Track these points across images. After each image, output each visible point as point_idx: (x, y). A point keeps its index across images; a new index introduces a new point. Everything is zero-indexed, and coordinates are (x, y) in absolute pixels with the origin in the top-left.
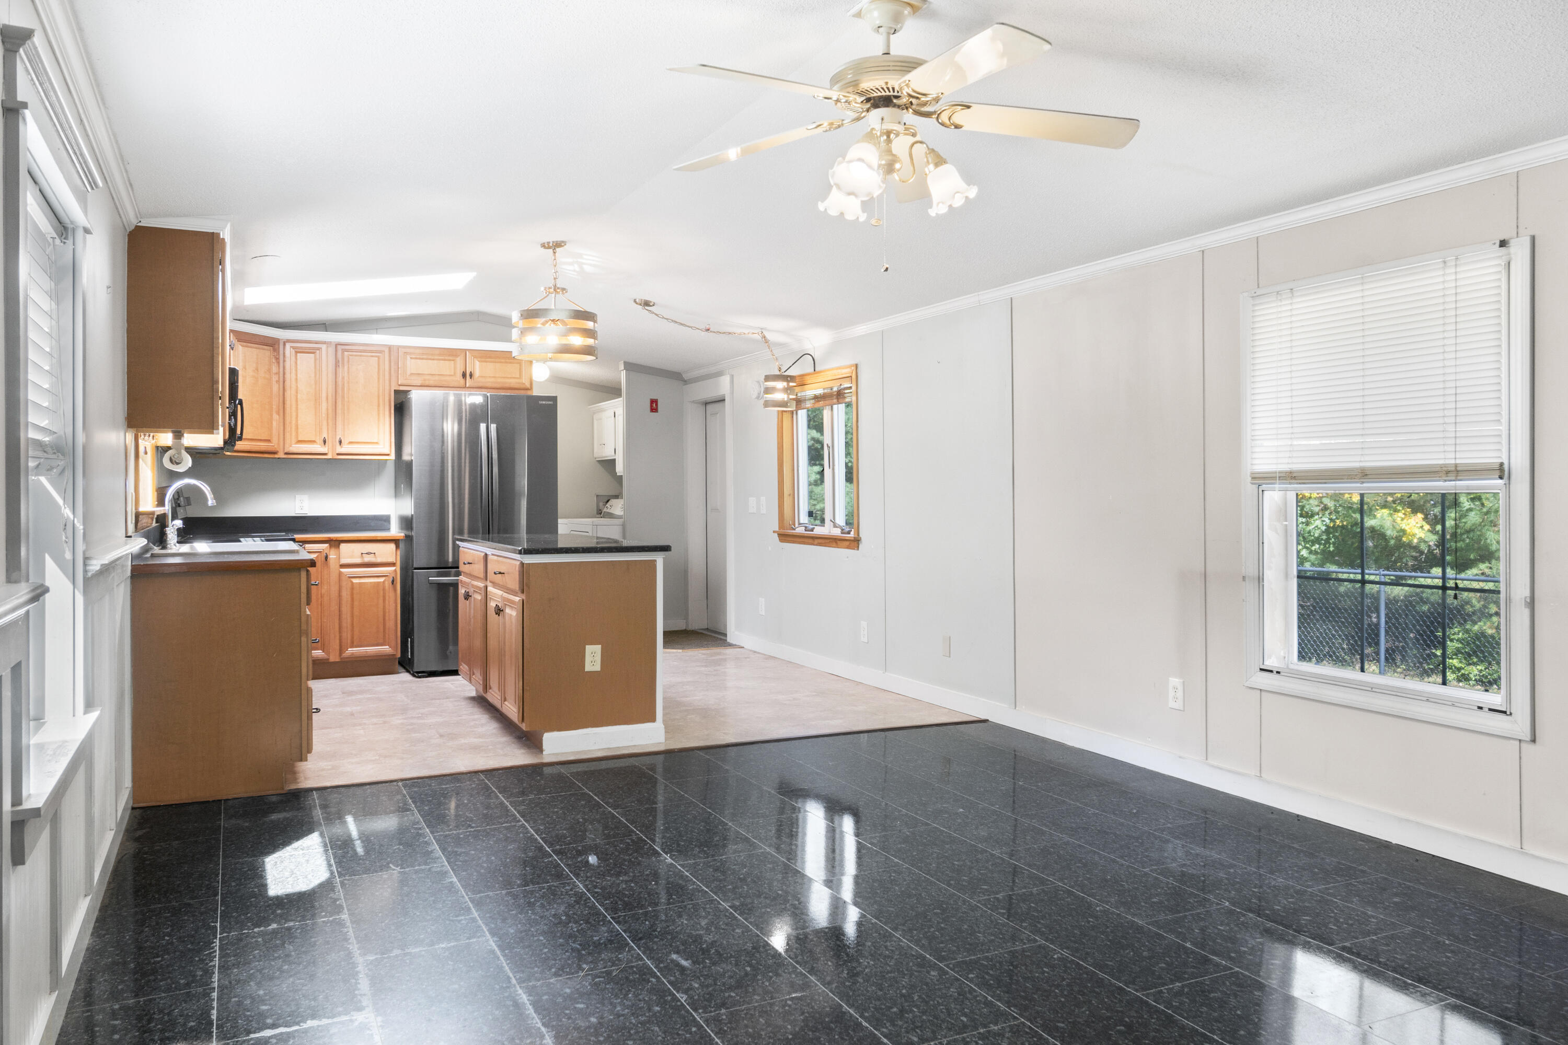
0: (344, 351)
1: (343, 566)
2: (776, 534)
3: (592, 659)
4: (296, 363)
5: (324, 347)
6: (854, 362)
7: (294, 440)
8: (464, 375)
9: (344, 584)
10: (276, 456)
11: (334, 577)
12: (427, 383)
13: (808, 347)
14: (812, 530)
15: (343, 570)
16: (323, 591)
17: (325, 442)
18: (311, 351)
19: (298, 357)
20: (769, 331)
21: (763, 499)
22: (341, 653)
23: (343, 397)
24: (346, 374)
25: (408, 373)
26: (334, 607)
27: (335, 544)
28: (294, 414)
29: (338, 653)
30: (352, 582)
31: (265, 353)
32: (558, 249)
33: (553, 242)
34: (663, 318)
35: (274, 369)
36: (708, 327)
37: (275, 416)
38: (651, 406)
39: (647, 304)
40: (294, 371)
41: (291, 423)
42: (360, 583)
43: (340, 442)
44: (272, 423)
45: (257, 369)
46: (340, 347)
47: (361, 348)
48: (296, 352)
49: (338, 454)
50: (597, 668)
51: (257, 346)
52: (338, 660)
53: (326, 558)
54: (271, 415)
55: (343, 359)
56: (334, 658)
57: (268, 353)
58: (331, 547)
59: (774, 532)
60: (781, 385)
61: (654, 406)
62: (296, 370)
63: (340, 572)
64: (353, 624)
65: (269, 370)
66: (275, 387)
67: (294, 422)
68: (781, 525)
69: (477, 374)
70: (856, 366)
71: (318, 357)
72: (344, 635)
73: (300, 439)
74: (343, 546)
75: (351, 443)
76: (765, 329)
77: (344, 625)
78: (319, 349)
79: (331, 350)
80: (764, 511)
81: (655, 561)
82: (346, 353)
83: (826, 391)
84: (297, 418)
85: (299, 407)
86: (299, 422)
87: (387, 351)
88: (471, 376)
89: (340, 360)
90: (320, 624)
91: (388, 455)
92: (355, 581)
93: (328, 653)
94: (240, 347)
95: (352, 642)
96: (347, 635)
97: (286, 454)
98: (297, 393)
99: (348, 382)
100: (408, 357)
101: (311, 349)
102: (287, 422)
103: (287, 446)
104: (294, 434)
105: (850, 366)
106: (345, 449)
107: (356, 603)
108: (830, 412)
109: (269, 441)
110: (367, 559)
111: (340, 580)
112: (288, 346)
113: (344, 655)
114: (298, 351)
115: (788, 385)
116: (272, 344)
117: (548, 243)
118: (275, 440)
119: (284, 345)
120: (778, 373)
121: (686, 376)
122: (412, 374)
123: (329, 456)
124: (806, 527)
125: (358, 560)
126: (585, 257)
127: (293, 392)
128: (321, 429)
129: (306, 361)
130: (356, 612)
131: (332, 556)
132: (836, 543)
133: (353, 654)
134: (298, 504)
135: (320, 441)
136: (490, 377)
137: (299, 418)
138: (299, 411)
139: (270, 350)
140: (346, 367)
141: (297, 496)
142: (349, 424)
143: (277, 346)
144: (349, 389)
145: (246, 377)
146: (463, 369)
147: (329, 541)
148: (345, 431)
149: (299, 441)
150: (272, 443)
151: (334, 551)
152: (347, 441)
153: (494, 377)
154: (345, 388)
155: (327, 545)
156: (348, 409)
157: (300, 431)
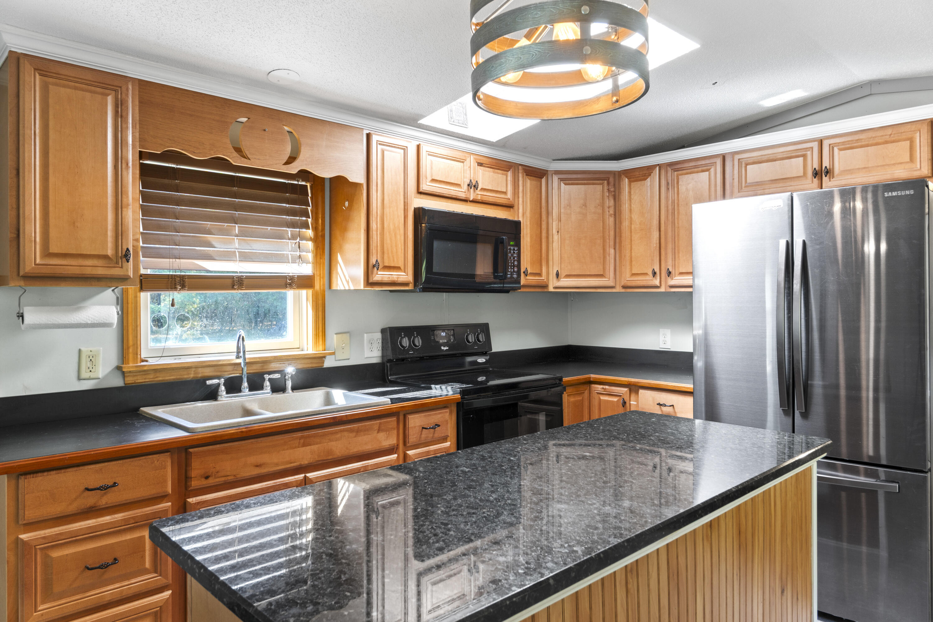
0: (673, 171)
4: (630, 192)
5: (656, 171)
7: (628, 274)
8: (817, 173)
10: (613, 290)
17: (654, 274)
18: (644, 178)
19: (632, 187)
23: (673, 222)
24: (676, 195)
27: (634, 388)
28: (628, 246)
31: (596, 189)
35: (609, 202)
40: (628, 202)
41: (625, 256)
43: (670, 273)
44: (605, 257)
45: (585, 205)
46: (671, 168)
47: (691, 165)
48: (631, 182)
49: (670, 287)
51: (585, 182)
53: (625, 403)
54: (605, 250)
55: (673, 180)
57: (599, 188)
58: (630, 391)
62: (630, 201)
65: (602, 205)
66: (610, 220)
69: (836, 168)
71: (650, 182)
73: (633, 272)
74: (641, 391)
75: (681, 273)
78: (651, 174)
79: (664, 172)
82: (676, 172)
84: (631, 250)
85: (632, 237)
86: (633, 254)
88: (827, 172)
89: (670, 182)
97: (624, 287)
98: (631, 224)
99: (678, 205)
100: (744, 164)
101: (642, 176)
102: (623, 255)
103: (623, 279)
104: (629, 267)
109: (602, 276)
110: (666, 411)
112: (623, 176)
116: (609, 178)
118: (611, 274)
119: (621, 176)
122: (748, 184)
127: (627, 223)
128: (653, 261)
129: (639, 188)
131: (633, 403)
134: (661, 338)
135: (650, 273)
136: (859, 169)
137: (633, 250)
138: (633, 243)
139: (602, 184)
140: (676, 189)
141: (661, 330)
142: (679, 253)
143: (611, 180)
144: (678, 213)
145: (571, 214)
146: (816, 166)
147: (629, 386)
148: (675, 260)
149: (634, 275)
150: (605, 277)
151: (633, 397)
152: (677, 273)
153: (864, 168)
154: (676, 213)
155: (625, 390)
156: (678, 235)
157: (633, 263)
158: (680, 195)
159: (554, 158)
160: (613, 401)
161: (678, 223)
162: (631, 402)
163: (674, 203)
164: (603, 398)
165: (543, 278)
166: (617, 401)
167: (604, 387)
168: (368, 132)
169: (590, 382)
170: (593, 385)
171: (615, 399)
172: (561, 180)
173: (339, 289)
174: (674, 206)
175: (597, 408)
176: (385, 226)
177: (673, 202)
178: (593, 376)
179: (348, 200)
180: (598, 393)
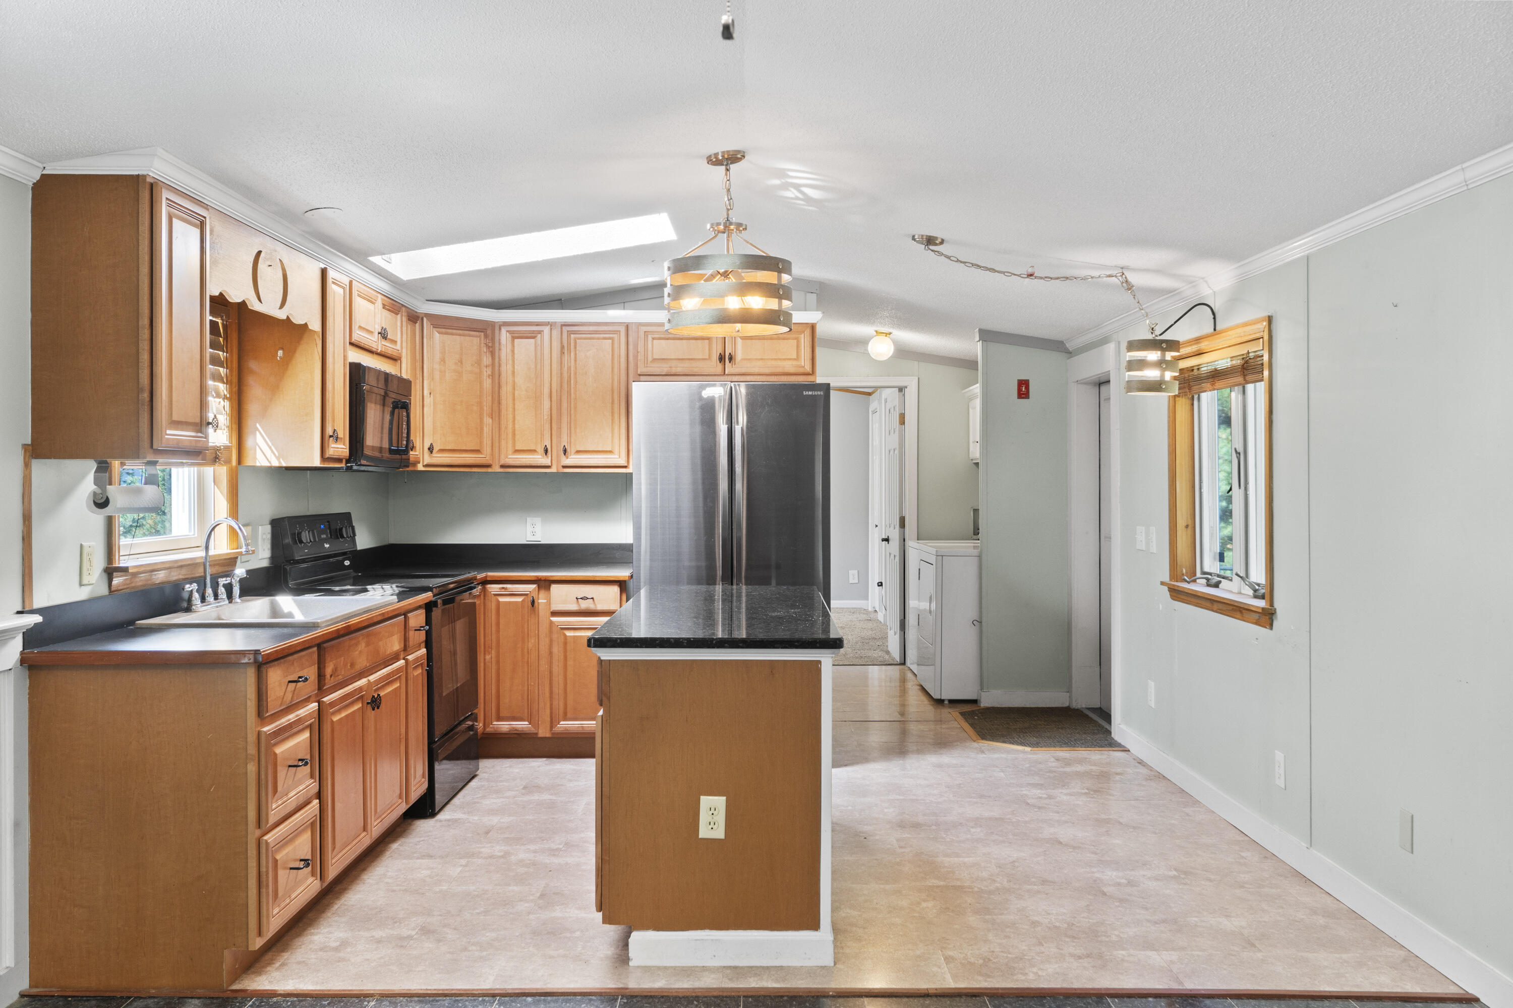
0: (570, 333)
1: (555, 614)
2: (1166, 588)
3: (710, 819)
4: (513, 351)
5: (546, 330)
6: (1266, 314)
7: (510, 450)
8: (722, 358)
9: (555, 636)
10: (490, 470)
11: (544, 628)
12: (674, 371)
13: (1206, 292)
14: (1217, 585)
15: (554, 619)
16: (530, 645)
17: (546, 451)
18: (532, 336)
19: (515, 345)
20: (1134, 270)
21: (1153, 529)
22: (552, 726)
23: (569, 393)
24: (573, 361)
25: (650, 359)
26: (544, 666)
27: (545, 584)
28: (511, 416)
29: (548, 728)
30: (565, 635)
31: (473, 342)
32: (733, 167)
33: (723, 152)
34: (958, 261)
35: (486, 360)
36: (1030, 271)
37: (488, 421)
38: (1019, 390)
39: (930, 241)
40: (510, 362)
41: (506, 428)
42: (574, 636)
43: (565, 451)
44: (482, 429)
45: (461, 362)
46: (565, 329)
47: (592, 328)
48: (513, 338)
49: (564, 467)
50: (719, 833)
51: (461, 332)
52: (548, 735)
53: (533, 602)
54: (481, 419)
55: (569, 344)
56: (543, 732)
57: (476, 341)
58: (539, 588)
59: (1162, 583)
60: (1153, 356)
61: (1023, 389)
62: (513, 361)
63: (551, 622)
64: (565, 690)
65: (479, 362)
66: (487, 383)
67: (510, 426)
68: (1175, 574)
69: (739, 356)
70: (1270, 319)
71: (539, 342)
72: (555, 703)
73: (517, 448)
74: (554, 587)
75: (578, 452)
76: (1127, 268)
77: (555, 690)
78: (540, 332)
79: (556, 333)
80: (1154, 549)
81: (820, 662)
82: (572, 336)
83: (1234, 362)
84: (514, 421)
85: (516, 406)
86: (517, 426)
87: (623, 330)
88: (731, 359)
89: (566, 345)
90: (526, 688)
91: (625, 467)
92: (569, 634)
93: (537, 726)
94: (437, 335)
95: (565, 714)
96: (559, 704)
97: (502, 466)
98: (514, 389)
99: (575, 374)
100: (650, 337)
101: (530, 333)
102: (503, 427)
103: (502, 457)
104: (510, 442)
105: (1262, 320)
106: (573, 459)
107: (570, 663)
108: (1240, 397)
109: (478, 451)
110: (585, 605)
111: (551, 631)
112: (504, 330)
113: (555, 730)
114: (515, 336)
115: (1163, 355)
116: (486, 330)
117: (716, 155)
118: (487, 450)
119: (500, 329)
120: (1150, 337)
121: (1070, 346)
122: (654, 360)
123: (554, 470)
124: (1208, 580)
125: (573, 607)
126: (791, 174)
127: (510, 388)
128: (542, 435)
129: (524, 347)
130: (570, 675)
131: (541, 601)
132: (1241, 612)
133: (566, 729)
134: (529, 528)
135: (541, 451)
136: (756, 359)
137: (516, 422)
138: (516, 413)
139: (480, 336)
140: (572, 354)
141: (528, 519)
142: (575, 428)
143: (489, 332)
144: (576, 382)
145: (445, 371)
146: (720, 351)
147: (536, 581)
148: (570, 437)
149: (517, 451)
150: (482, 453)
151: (542, 594)
152: (573, 450)
153: (762, 359)
154: (572, 382)
155: (534, 586)
156: (575, 408)
157: (517, 437)
158: (578, 362)
159: (428, 299)
160: (517, 602)
161: (575, 394)
162: (539, 601)
163: (570, 370)
164: (501, 599)
165: (417, 453)
166: (523, 601)
167: (505, 586)
168: (323, 266)
169: (485, 582)
170: (489, 586)
171: (519, 599)
172: (433, 327)
173: (258, 464)
174: (570, 373)
175: (494, 612)
176: (336, 387)
177: (569, 368)
178: (490, 574)
179: (282, 349)
180: (495, 595)
